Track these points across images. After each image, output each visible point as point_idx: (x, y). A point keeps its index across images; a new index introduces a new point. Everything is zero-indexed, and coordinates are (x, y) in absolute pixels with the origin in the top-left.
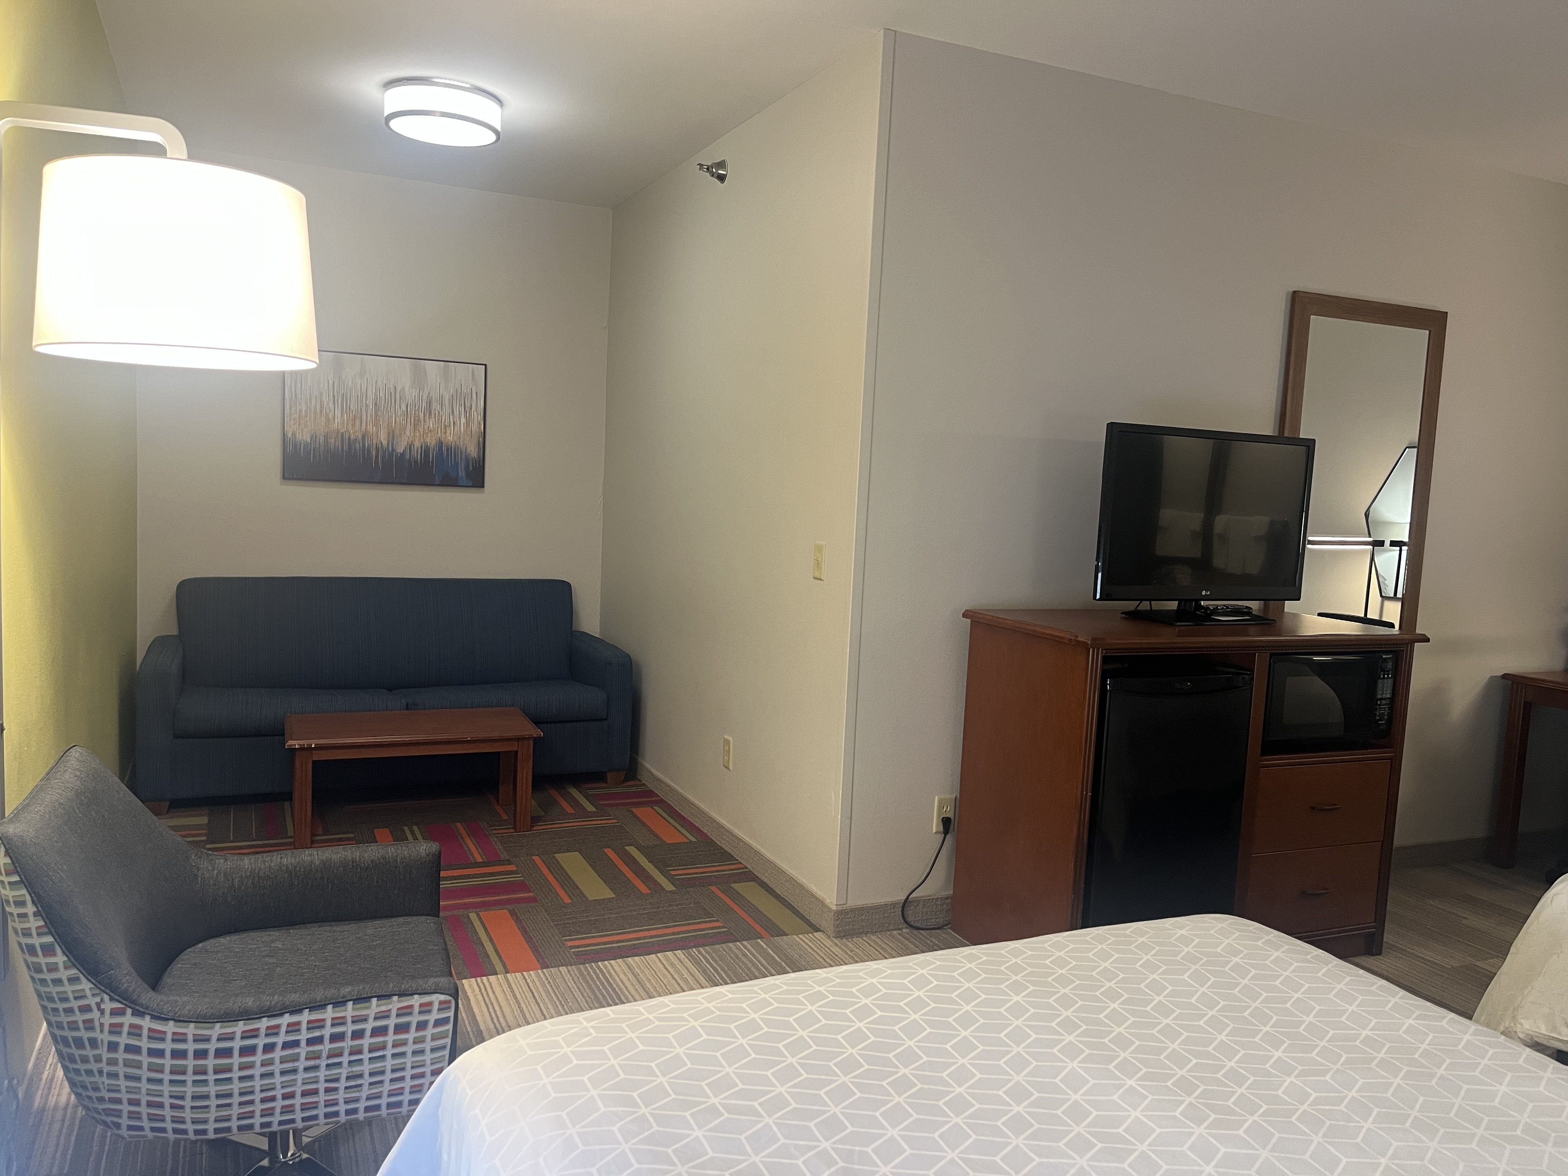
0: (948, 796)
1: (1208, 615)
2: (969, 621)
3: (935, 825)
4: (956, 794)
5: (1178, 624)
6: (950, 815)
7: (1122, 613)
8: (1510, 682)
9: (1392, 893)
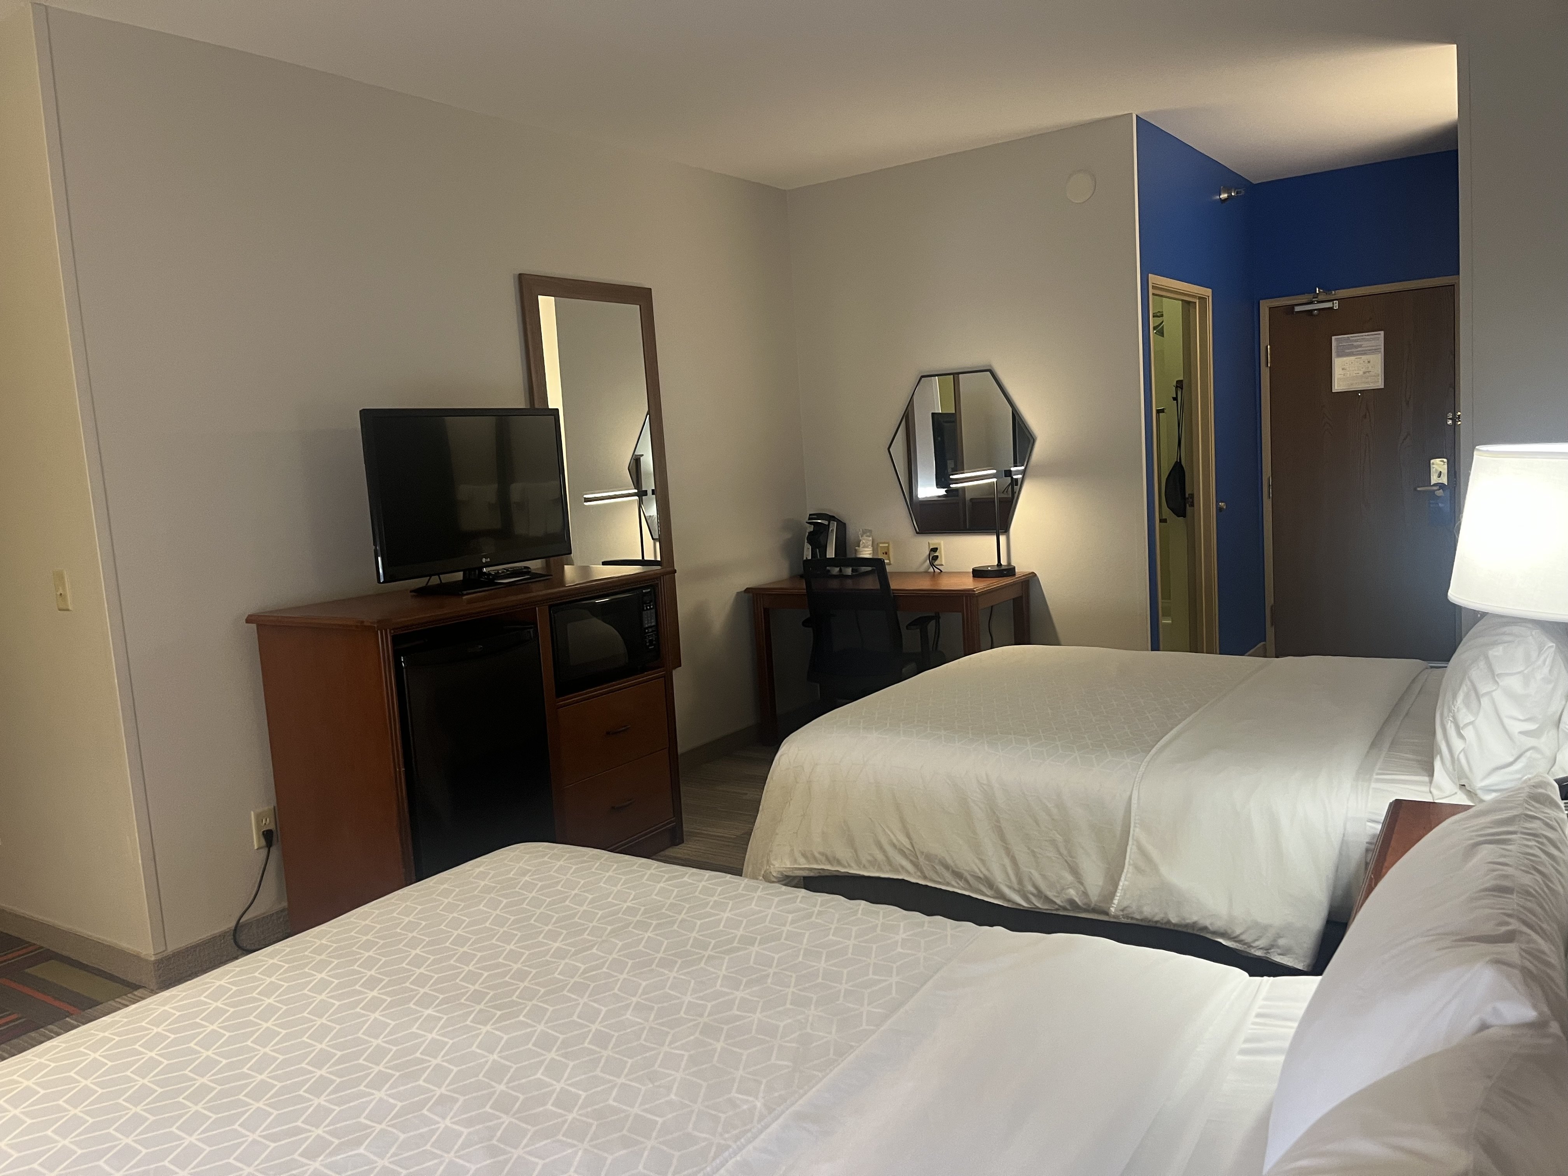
0: (266, 808)
1: (491, 581)
2: (254, 626)
3: (256, 841)
4: (274, 803)
5: (465, 592)
6: (272, 827)
7: (411, 592)
8: (751, 595)
9: (683, 788)
